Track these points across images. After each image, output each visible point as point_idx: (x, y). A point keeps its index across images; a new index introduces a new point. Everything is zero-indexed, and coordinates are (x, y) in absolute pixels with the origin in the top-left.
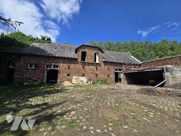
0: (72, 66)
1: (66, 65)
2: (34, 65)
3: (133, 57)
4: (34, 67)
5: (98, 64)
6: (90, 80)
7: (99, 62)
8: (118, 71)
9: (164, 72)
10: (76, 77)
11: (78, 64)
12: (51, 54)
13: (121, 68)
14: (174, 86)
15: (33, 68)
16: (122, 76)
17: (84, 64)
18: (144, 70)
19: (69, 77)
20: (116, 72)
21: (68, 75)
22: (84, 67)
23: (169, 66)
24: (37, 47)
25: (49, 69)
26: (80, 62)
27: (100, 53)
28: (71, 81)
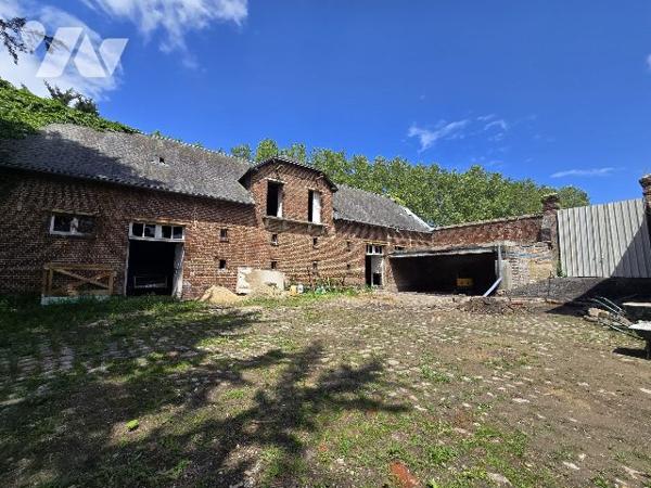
0: (235, 230)
1: (212, 229)
2: (75, 222)
3: (409, 212)
4: (78, 230)
5: (320, 227)
6: (294, 280)
7: (322, 221)
8: (374, 253)
9: (497, 259)
10: (248, 270)
11: (256, 224)
12: (155, 182)
13: (380, 242)
14: (520, 293)
15: (73, 232)
16: (383, 267)
17: (277, 227)
18: (448, 251)
19: (224, 270)
20: (369, 254)
21: (222, 264)
22: (274, 237)
23: (507, 243)
24: (77, 143)
25: (143, 238)
26: (264, 219)
27: (325, 190)
28: (230, 284)
